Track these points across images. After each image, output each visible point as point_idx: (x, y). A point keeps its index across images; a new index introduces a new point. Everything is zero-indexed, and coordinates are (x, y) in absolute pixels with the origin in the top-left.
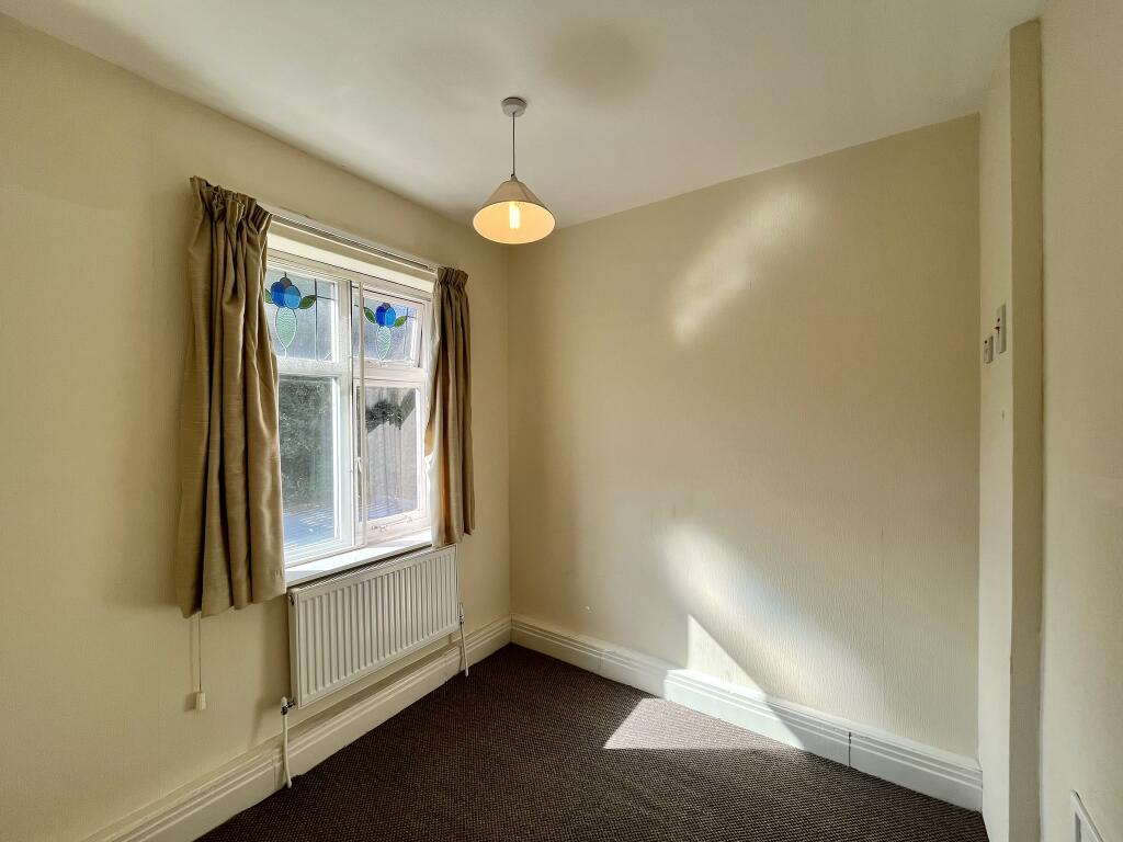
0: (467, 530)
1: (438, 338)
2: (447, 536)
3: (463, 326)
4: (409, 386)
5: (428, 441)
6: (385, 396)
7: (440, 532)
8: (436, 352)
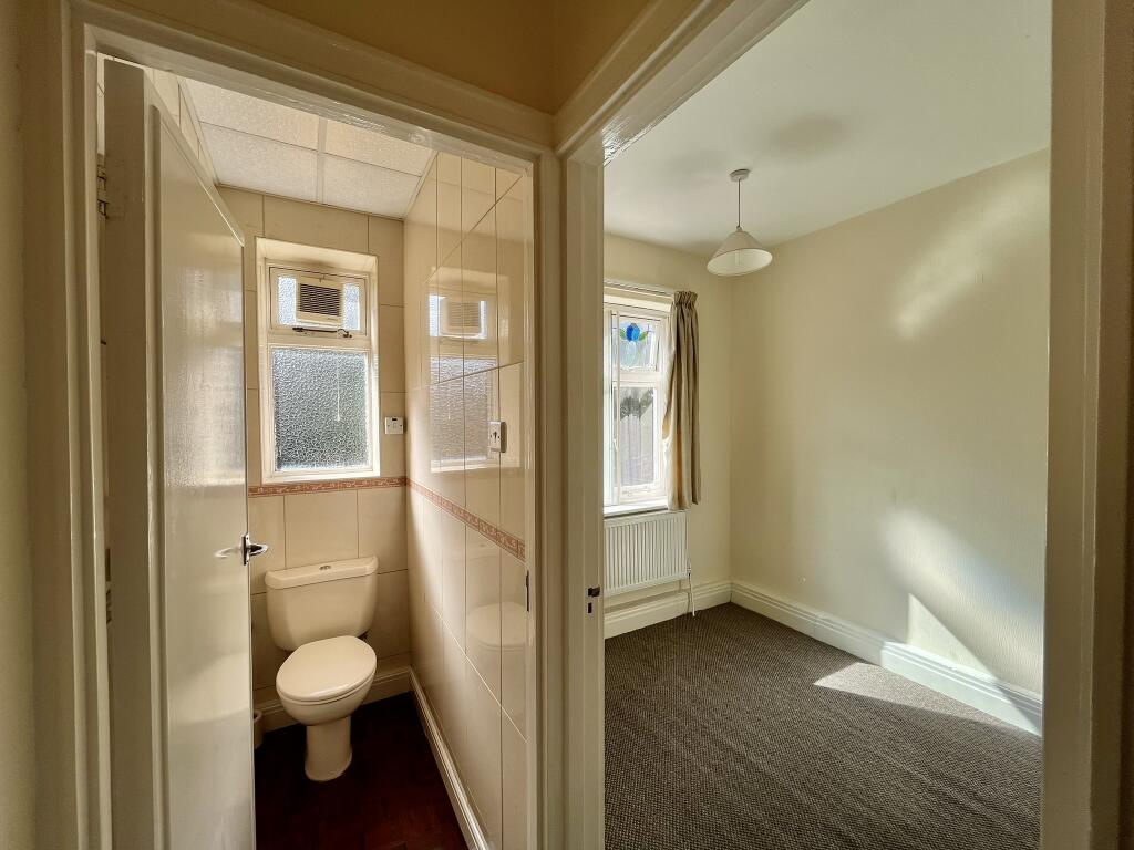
0: (694, 501)
1: (674, 348)
2: (679, 501)
3: (693, 336)
4: (649, 386)
5: (665, 428)
6: (630, 393)
7: (673, 499)
8: (672, 359)
